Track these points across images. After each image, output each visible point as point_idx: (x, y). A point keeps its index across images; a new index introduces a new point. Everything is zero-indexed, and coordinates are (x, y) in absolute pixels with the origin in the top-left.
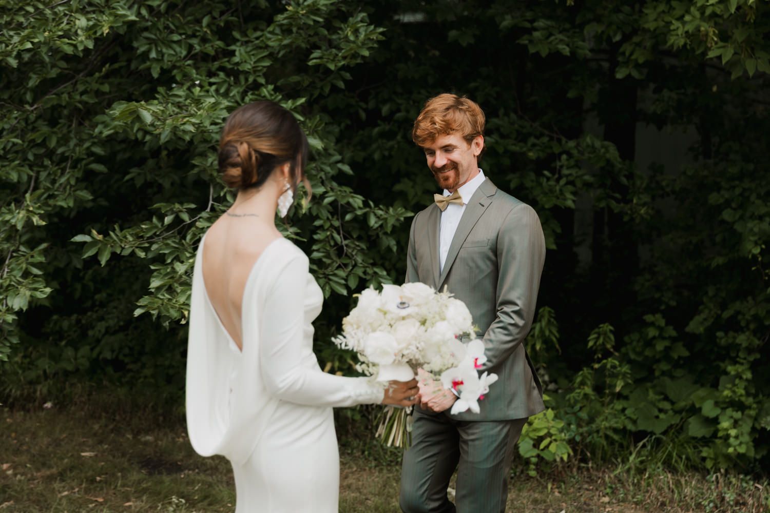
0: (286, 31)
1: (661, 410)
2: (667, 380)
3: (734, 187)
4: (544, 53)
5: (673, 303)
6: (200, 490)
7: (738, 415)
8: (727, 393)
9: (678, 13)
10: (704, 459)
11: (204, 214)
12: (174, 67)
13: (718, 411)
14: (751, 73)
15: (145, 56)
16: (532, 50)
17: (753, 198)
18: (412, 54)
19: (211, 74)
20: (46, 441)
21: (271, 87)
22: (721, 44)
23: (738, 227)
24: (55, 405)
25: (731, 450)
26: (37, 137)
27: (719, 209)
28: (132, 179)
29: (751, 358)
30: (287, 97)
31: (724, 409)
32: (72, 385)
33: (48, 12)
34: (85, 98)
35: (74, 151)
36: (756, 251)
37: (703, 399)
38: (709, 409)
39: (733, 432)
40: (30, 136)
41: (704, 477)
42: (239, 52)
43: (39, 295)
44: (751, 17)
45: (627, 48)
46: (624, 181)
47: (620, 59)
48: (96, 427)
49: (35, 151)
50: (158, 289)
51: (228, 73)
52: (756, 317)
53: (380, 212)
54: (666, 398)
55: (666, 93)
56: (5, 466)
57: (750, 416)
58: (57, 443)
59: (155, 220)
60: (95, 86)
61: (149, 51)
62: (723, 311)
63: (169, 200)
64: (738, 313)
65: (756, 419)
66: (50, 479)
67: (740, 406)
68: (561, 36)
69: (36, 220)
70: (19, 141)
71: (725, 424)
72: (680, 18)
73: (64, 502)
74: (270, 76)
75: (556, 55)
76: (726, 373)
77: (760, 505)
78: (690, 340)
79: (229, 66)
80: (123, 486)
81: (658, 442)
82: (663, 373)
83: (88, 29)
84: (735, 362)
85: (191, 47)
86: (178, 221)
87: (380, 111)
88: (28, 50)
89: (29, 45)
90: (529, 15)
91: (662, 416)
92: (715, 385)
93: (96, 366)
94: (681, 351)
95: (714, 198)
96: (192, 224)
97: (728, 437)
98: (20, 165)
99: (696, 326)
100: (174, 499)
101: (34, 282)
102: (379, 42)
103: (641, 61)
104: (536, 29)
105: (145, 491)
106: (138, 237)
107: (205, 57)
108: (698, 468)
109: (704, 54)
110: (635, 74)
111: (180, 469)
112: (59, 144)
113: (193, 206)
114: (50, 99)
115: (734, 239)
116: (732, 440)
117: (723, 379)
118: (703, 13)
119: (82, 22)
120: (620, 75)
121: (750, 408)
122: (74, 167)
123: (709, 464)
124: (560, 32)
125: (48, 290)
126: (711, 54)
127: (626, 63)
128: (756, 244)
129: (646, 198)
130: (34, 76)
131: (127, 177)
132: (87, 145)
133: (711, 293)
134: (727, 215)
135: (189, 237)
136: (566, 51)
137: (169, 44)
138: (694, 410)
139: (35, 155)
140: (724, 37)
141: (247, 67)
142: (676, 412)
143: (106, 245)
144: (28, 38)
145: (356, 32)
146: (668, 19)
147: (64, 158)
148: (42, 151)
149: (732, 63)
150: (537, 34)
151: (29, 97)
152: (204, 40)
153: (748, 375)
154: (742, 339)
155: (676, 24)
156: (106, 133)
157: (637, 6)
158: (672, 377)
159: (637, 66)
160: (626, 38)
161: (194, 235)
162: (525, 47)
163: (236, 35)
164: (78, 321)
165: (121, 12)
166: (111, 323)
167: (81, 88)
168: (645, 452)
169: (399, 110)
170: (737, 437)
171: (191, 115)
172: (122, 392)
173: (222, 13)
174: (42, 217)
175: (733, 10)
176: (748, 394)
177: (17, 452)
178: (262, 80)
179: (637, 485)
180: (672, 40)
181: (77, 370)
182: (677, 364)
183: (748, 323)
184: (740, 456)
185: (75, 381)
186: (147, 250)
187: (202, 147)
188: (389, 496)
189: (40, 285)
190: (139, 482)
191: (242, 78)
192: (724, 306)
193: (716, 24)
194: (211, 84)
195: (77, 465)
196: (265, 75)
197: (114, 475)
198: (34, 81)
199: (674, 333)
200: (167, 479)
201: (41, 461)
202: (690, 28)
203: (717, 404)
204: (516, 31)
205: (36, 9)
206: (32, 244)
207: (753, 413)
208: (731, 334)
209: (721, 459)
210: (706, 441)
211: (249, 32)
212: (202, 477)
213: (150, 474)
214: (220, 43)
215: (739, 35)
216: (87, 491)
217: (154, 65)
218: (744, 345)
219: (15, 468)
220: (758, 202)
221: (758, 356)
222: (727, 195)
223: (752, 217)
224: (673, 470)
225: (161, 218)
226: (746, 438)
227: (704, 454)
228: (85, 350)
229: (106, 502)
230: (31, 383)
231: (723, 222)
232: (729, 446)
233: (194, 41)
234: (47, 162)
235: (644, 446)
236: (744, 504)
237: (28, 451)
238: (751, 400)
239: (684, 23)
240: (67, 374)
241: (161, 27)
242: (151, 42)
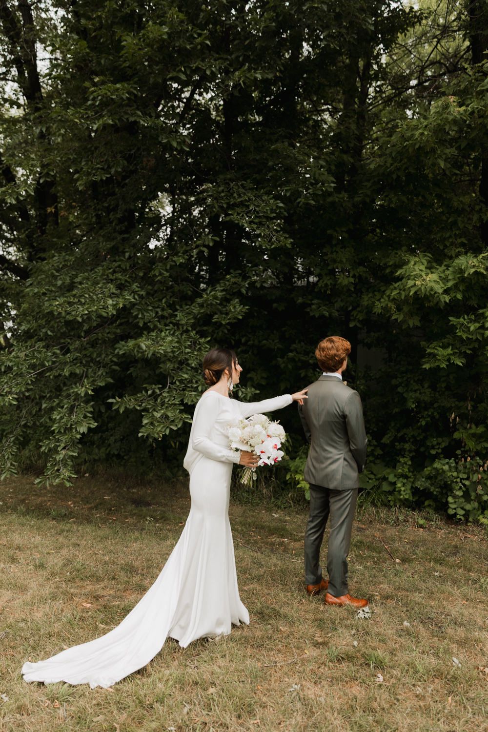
0: (201, 306)
1: (370, 479)
2: (372, 464)
3: (403, 377)
4: (317, 315)
5: (375, 429)
6: (160, 514)
7: (405, 481)
8: (400, 471)
9: (378, 297)
10: (389, 501)
11: (166, 390)
12: (150, 322)
13: (396, 479)
14: (411, 326)
15: (136, 317)
16: (312, 314)
17: (412, 382)
18: (256, 314)
19: (166, 325)
20: (88, 491)
21: (194, 332)
22: (397, 313)
23: (405, 395)
24: (90, 475)
25: (402, 497)
26: (87, 353)
27: (397, 386)
28: (131, 373)
29: (411, 455)
30: (201, 337)
31: (398, 478)
32: (98, 466)
33: (95, 297)
34: (109, 335)
35: (104, 360)
36: (413, 406)
37: (389, 474)
38: (392, 478)
39: (403, 489)
40: (84, 352)
41: (389, 509)
42: (179, 315)
43: (92, 426)
44: (411, 301)
45: (355, 313)
46: (353, 373)
47: (352, 318)
48: (110, 485)
49: (86, 359)
50: (146, 424)
51: (174, 324)
52: (413, 436)
53: (243, 390)
54: (372, 473)
55: (372, 334)
56: (70, 503)
57: (410, 481)
58: (92, 493)
59: (143, 392)
60: (114, 330)
61: (138, 314)
62: (398, 433)
63: (151, 384)
64: (405, 434)
65: (413, 483)
66: (91, 509)
67: (406, 477)
68: (324, 308)
69: (90, 392)
70: (79, 355)
71: (399, 485)
72: (379, 300)
73: (98, 519)
74: (194, 326)
75: (322, 317)
76: (399, 462)
77: (415, 522)
78: (383, 447)
79: (174, 321)
80: (125, 512)
81: (369, 493)
82: (371, 462)
83: (114, 305)
84: (403, 457)
85: (157, 313)
86: (154, 392)
87: (241, 340)
88: (86, 314)
89: (86, 312)
90: (310, 297)
91: (370, 481)
92: (394, 467)
93: (109, 457)
94: (379, 452)
95: (394, 382)
96: (161, 394)
97: (400, 491)
98: (80, 366)
99: (386, 440)
100: (148, 518)
101: (90, 420)
102: (245, 313)
103: (361, 319)
104: (313, 304)
105: (134, 514)
106: (136, 400)
107: (163, 317)
108: (387, 505)
109: (390, 317)
110: (359, 325)
111: (149, 504)
112: (97, 357)
113: (160, 386)
114: (93, 336)
115: (404, 400)
116: (402, 492)
117: (398, 464)
118: (389, 298)
119: (110, 302)
120: (351, 325)
121: (410, 477)
122: (104, 367)
123: (392, 503)
124: (324, 306)
125: (96, 424)
126: (394, 317)
127: (354, 320)
128: (413, 403)
129: (363, 381)
130: (86, 325)
131: (129, 372)
132: (110, 357)
133: (393, 425)
134: (400, 390)
135: (159, 400)
136: (327, 314)
137: (147, 311)
138: (385, 479)
139: (86, 361)
140: (399, 309)
141: (183, 322)
142: (376, 479)
143: (122, 404)
144: (87, 309)
145: (235, 307)
146: (373, 300)
147: (99, 362)
148: (89, 359)
149: (404, 321)
150: (313, 307)
151: (83, 334)
152: (163, 310)
153: (410, 463)
154: (407, 446)
155: (377, 303)
156: (121, 352)
157: (359, 294)
158: (375, 463)
159: (359, 321)
160: (354, 309)
161: (162, 399)
162: (308, 313)
163: (178, 307)
164: (102, 436)
165: (127, 297)
166: (117, 437)
167: (107, 331)
168: (362, 498)
169: (249, 340)
170: (404, 491)
171: (161, 346)
172: (121, 469)
173: (171, 297)
174: (92, 390)
175: (403, 298)
176: (409, 471)
177: (75, 497)
178: (190, 329)
179: (359, 513)
180: (375, 310)
181: (100, 459)
182: (377, 458)
183: (410, 439)
184: (406, 500)
185: (99, 464)
186: (140, 406)
187: (163, 359)
188: (246, 517)
189: (92, 422)
190: (132, 511)
191: (181, 327)
192: (398, 431)
193: (395, 303)
194: (166, 330)
195: (103, 503)
196: (191, 326)
197: (120, 507)
198: (86, 327)
199: (376, 443)
200: (144, 509)
201: (86, 500)
202: (383, 305)
203: (395, 476)
204: (305, 305)
205: (89, 295)
206: (87, 402)
207: (412, 480)
208: (402, 444)
209: (397, 501)
210: (391, 493)
211: (183, 306)
212: (160, 508)
213: (137, 507)
214: (170, 311)
215: (406, 309)
216: (108, 514)
217: (141, 321)
218: (408, 449)
219: (74, 504)
220: (414, 384)
221: (414, 454)
222: (400, 380)
223: (411, 391)
224: (376, 506)
225: (147, 392)
226: (409, 492)
227: (390, 499)
228: (103, 450)
229: (117, 519)
230: (78, 464)
231: (399, 393)
232: (401, 495)
233: (158, 310)
234: (92, 364)
235: (362, 495)
236: (408, 521)
237: (80, 496)
238: (411, 474)
239: (380, 302)
240: (95, 460)
241: (143, 303)
242: (139, 310)
